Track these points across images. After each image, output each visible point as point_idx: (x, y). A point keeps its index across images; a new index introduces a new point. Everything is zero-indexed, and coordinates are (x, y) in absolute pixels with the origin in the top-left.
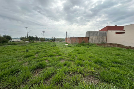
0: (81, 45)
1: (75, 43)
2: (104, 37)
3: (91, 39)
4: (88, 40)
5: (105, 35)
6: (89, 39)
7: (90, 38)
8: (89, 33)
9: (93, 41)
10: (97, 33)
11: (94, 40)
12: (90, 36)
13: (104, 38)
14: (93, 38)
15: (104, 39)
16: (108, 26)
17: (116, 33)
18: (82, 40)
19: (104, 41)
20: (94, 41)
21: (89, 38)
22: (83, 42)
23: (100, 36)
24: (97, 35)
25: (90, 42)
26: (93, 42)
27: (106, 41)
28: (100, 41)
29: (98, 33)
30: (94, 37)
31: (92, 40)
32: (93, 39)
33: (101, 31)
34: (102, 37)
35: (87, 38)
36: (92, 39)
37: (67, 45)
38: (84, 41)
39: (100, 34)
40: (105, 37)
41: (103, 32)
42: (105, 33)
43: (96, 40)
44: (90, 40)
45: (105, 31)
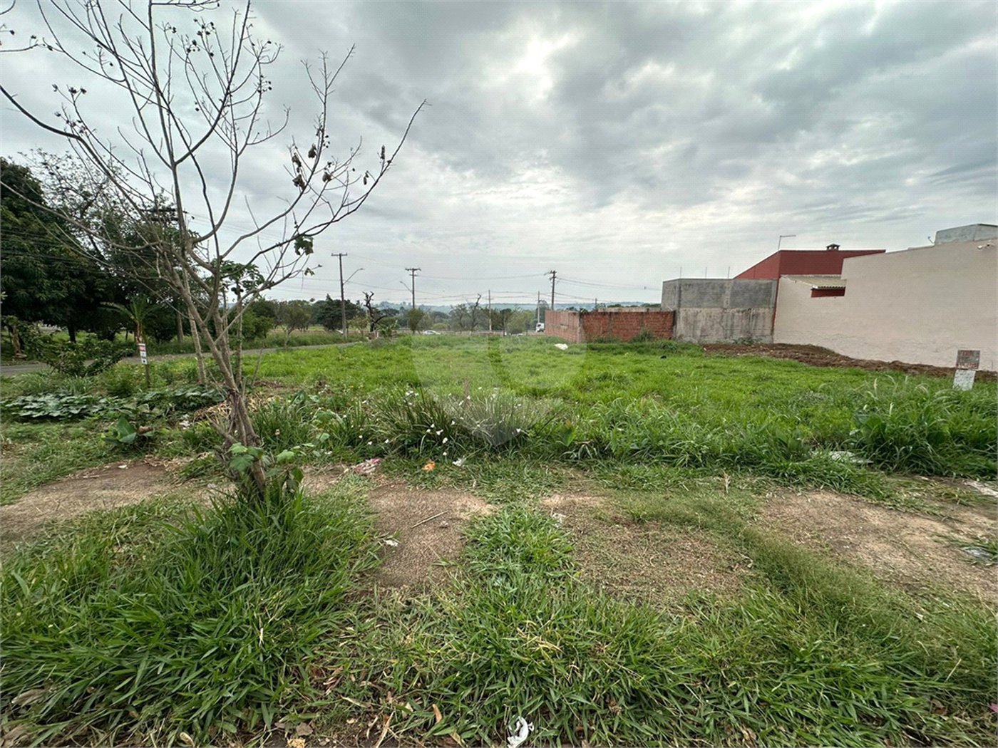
0: (631, 349)
1: (601, 341)
2: (761, 311)
3: (686, 319)
4: (669, 324)
5: (766, 302)
6: (674, 323)
7: (682, 314)
8: (678, 288)
9: (698, 333)
10: (717, 290)
11: (700, 325)
12: (679, 306)
13: (756, 316)
14: (696, 315)
15: (760, 325)
16: (783, 253)
17: (813, 289)
18: (641, 324)
19: (760, 331)
20: (703, 330)
21: (674, 314)
22: (641, 333)
23: (734, 305)
24: (718, 298)
25: (681, 337)
26: (694, 336)
27: (767, 332)
28: (737, 331)
29: (728, 292)
30: (705, 311)
31: (692, 324)
32: (695, 322)
33: (746, 281)
34: (747, 313)
35: (667, 314)
36: (691, 319)
37: (563, 347)
38: (646, 328)
39: (734, 294)
40: (765, 311)
41: (753, 282)
42: (768, 290)
43: (712, 327)
44: (681, 326)
45: (764, 281)
